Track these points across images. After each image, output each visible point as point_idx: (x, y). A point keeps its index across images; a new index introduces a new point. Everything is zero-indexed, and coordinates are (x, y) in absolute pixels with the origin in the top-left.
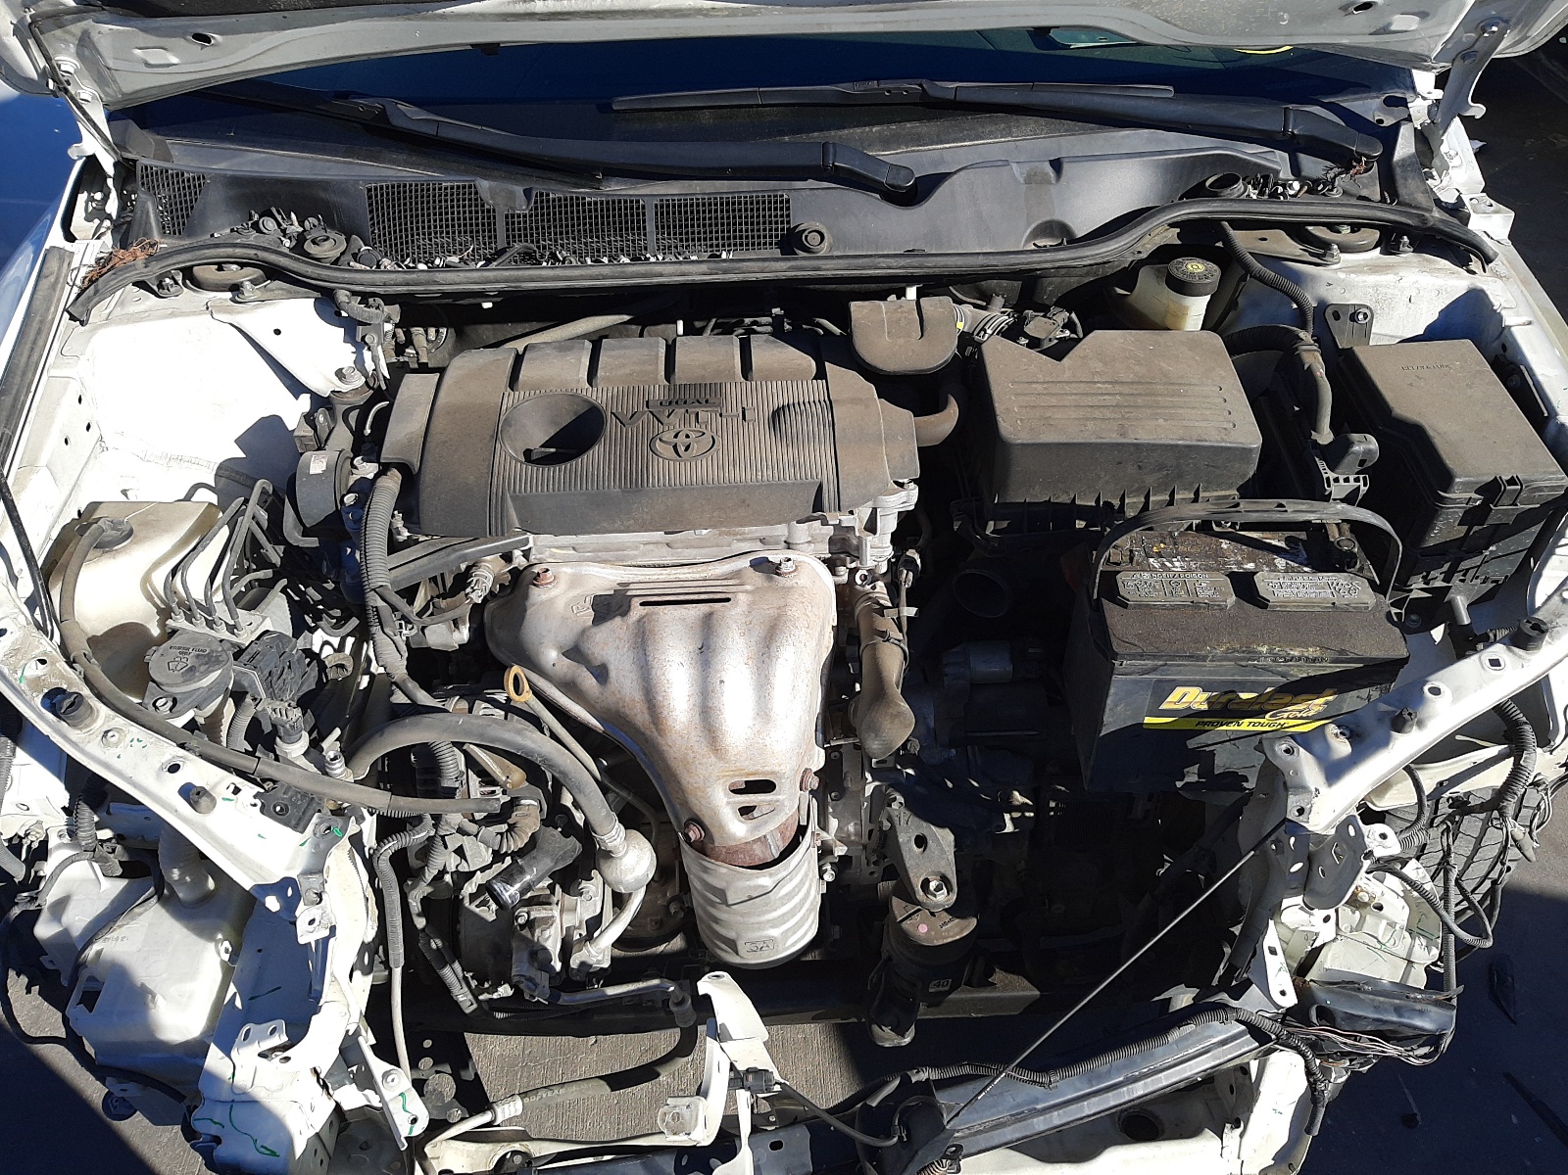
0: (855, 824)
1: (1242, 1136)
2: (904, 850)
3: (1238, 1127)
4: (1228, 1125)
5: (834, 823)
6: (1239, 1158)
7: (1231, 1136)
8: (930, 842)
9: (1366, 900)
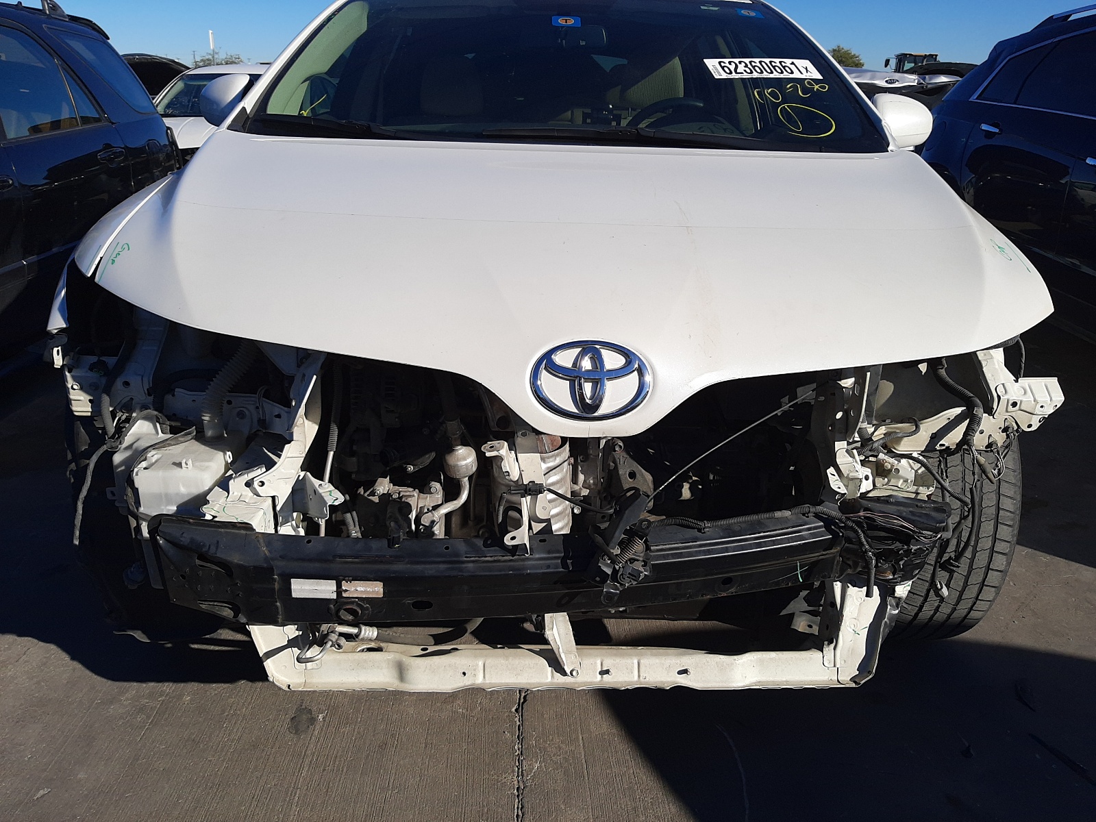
0: (594, 478)
1: (835, 649)
2: (622, 478)
3: (832, 642)
4: (826, 643)
5: (581, 477)
6: (835, 666)
7: (829, 650)
8: (638, 475)
9: (889, 467)
